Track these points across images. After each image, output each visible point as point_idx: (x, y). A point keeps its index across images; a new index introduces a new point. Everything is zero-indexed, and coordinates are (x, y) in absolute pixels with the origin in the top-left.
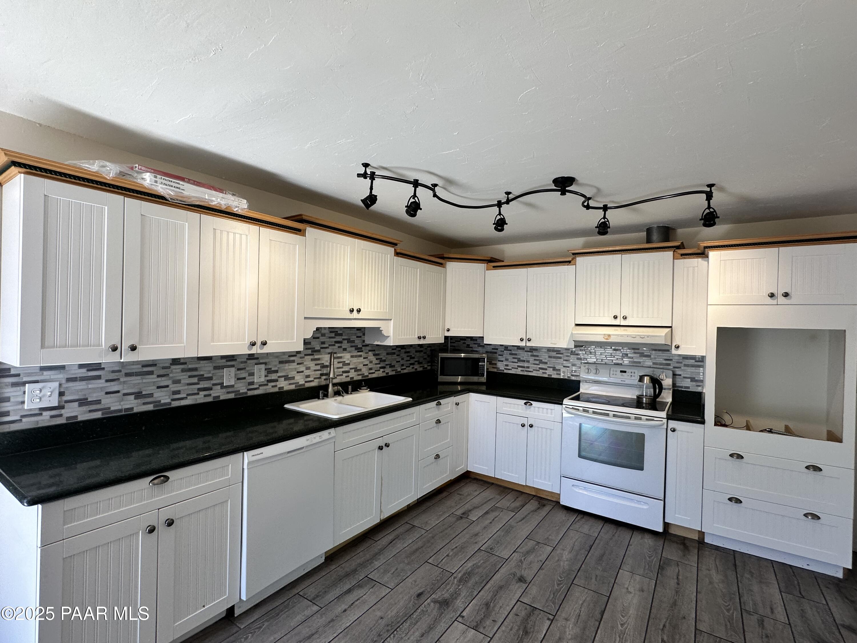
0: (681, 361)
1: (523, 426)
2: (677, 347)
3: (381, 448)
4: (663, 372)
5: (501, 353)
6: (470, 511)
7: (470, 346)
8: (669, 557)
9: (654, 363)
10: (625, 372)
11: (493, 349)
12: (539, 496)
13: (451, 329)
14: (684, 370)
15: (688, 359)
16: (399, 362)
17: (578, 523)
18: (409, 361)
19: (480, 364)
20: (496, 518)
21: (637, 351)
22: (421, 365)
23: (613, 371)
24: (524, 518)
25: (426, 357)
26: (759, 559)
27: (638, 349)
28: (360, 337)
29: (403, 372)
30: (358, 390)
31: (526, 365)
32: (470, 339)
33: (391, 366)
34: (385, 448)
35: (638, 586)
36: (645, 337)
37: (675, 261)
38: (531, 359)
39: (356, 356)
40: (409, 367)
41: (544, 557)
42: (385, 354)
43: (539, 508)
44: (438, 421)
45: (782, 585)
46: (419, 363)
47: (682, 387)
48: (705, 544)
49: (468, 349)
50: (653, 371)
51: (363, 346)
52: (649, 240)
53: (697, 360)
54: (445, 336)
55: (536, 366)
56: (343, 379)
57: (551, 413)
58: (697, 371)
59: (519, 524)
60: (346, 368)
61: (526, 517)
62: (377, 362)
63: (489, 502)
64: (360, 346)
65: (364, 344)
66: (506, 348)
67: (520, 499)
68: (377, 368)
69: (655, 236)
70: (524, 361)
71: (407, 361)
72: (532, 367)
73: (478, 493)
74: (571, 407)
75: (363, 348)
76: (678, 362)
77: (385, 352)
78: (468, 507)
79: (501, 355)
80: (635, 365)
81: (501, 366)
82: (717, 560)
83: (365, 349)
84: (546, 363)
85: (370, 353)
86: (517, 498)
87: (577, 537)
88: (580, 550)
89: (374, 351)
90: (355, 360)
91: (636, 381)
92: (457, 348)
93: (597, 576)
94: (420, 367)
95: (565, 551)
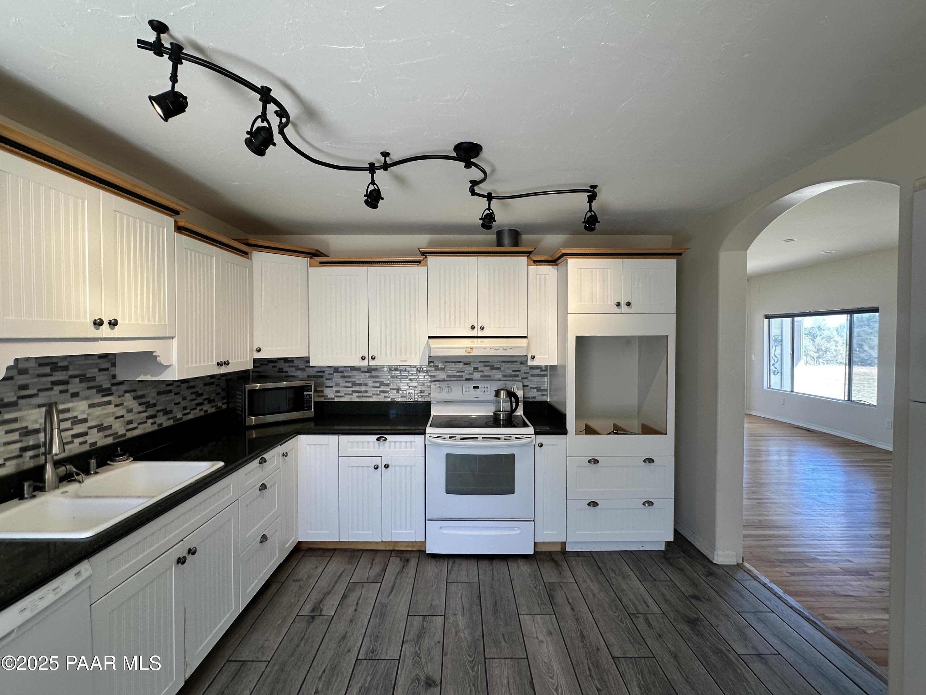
0: (528, 371)
1: (376, 468)
2: (533, 358)
3: (181, 561)
4: (514, 384)
5: (328, 377)
6: (321, 601)
7: (284, 370)
8: (550, 581)
9: (504, 376)
10: (478, 387)
11: (317, 372)
12: (397, 549)
13: (263, 349)
14: (531, 381)
15: (534, 369)
16: (179, 403)
17: (453, 572)
18: (195, 400)
19: (305, 393)
20: (359, 599)
21: (487, 364)
22: (213, 404)
23: (466, 387)
24: (393, 588)
25: (219, 391)
26: (610, 553)
27: (488, 362)
28: (107, 369)
29: (186, 418)
30: (109, 462)
31: (363, 389)
32: (283, 361)
33: (166, 412)
34: (190, 558)
35: (544, 631)
36: (508, 348)
37: (529, 267)
38: (370, 382)
39: (100, 405)
40: (195, 409)
41: (438, 636)
42: (156, 394)
43: (403, 567)
44: (263, 487)
45: (638, 574)
46: (210, 401)
47: (529, 398)
48: (567, 553)
49: (281, 374)
50: (505, 384)
51: (113, 385)
52: (500, 243)
53: (544, 369)
54: (254, 359)
55: (376, 389)
56: (75, 448)
57: (411, 447)
58: (542, 380)
59: (390, 598)
60: (79, 429)
61: (394, 585)
62: (141, 409)
63: (341, 579)
64: (106, 385)
65: (115, 381)
66: (336, 369)
67: (377, 560)
68: (142, 419)
69: (506, 240)
70: (360, 384)
71: (191, 400)
72: (372, 391)
73: (320, 570)
74: (436, 436)
75: (114, 388)
76: (525, 373)
77: (154, 390)
78: (315, 596)
79: (329, 379)
80: (487, 378)
81: (330, 394)
82: (585, 567)
83: (117, 390)
84: (388, 385)
85: (127, 395)
86: (373, 560)
87: (461, 591)
88: (472, 607)
89: (135, 391)
90: (98, 411)
91: (492, 397)
92: (263, 374)
93: (503, 635)
94: (212, 407)
95: (458, 616)
